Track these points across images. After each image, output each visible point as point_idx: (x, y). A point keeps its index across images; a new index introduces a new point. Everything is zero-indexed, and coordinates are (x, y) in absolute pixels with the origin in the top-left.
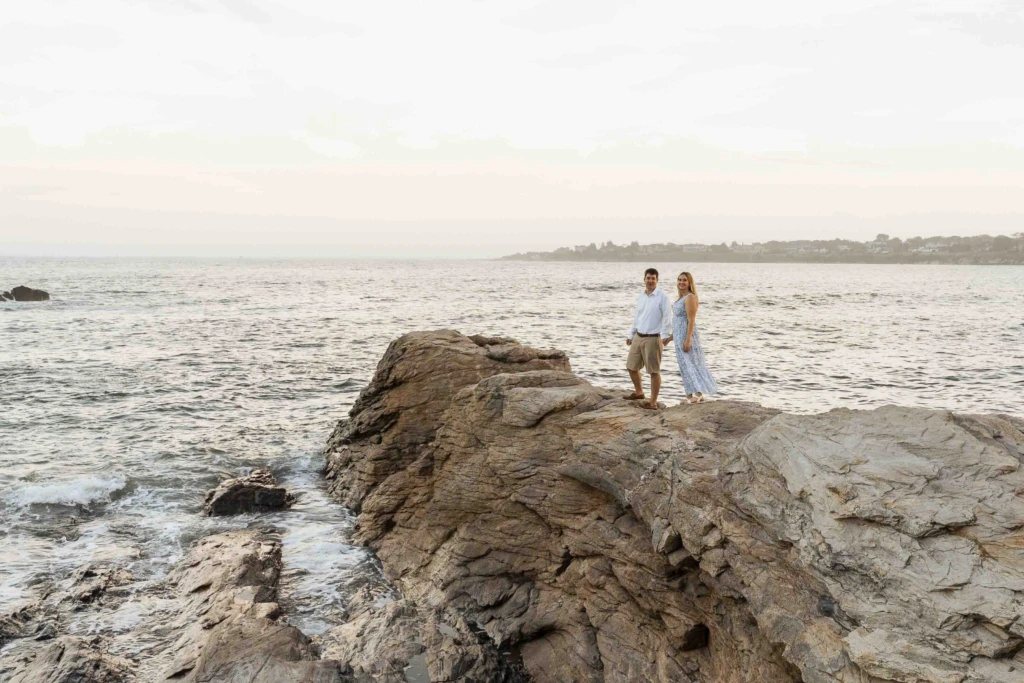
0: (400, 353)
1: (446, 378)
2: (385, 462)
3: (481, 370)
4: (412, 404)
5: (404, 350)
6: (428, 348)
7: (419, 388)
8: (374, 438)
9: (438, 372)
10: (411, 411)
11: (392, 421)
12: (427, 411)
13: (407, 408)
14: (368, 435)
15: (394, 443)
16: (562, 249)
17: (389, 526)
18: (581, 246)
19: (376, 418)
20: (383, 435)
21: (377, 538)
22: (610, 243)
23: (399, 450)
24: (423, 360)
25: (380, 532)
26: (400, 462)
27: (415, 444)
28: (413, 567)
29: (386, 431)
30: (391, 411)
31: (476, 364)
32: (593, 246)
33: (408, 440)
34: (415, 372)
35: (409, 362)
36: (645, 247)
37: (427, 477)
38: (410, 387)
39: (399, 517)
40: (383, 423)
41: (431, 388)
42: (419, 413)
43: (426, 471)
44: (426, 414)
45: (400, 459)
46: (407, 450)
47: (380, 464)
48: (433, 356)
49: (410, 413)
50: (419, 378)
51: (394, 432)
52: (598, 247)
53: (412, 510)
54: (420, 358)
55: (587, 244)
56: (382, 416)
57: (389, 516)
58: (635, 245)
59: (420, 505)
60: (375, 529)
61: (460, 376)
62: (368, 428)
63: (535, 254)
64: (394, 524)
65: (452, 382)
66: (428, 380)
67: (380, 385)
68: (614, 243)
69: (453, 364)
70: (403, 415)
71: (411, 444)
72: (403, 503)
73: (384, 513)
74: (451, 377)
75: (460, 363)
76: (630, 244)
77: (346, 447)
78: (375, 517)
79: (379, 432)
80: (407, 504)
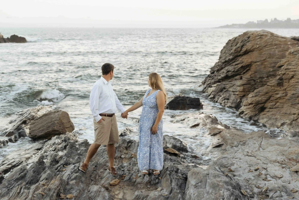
0: (246, 39)
1: (274, 48)
2: (248, 86)
3: (291, 44)
4: (258, 60)
5: (249, 37)
6: (262, 35)
7: (260, 54)
8: (238, 77)
9: (269, 46)
10: (258, 63)
11: (248, 69)
12: (266, 63)
13: (256, 62)
14: (233, 76)
15: (251, 77)
16: (250, 22)
17: (262, 109)
18: (260, 21)
19: (238, 68)
20: (242, 75)
21: (256, 115)
22: (275, 19)
23: (254, 81)
24: (260, 41)
25: (257, 113)
26: (256, 86)
27: (263, 78)
28: (288, 122)
29: (244, 73)
30: (247, 64)
31: (288, 42)
32: (266, 20)
33: (258, 76)
34: (258, 46)
35: (254, 42)
36: (294, 20)
37: (281, 87)
38: (255, 54)
39: (269, 105)
40: (242, 70)
41: (267, 53)
42: (262, 64)
43: (280, 84)
44: (265, 65)
45: (255, 84)
46: (258, 81)
47: (246, 86)
48: (265, 39)
49: (257, 65)
50: (260, 49)
51: (250, 73)
52: (269, 21)
53: (277, 101)
54: (259, 40)
55: (264, 20)
56: (242, 67)
57: (263, 105)
58: (289, 20)
59: (282, 98)
60: (255, 111)
61: (281, 47)
62: (233, 73)
64: (265, 108)
65: (277, 50)
66: (264, 49)
67: (236, 54)
68: (278, 19)
69: (276, 42)
70: (254, 65)
71: (260, 78)
72: (269, 99)
73: (259, 104)
74: (276, 48)
75: (280, 41)
76: (286, 19)
77: (219, 84)
78: (254, 106)
79: (240, 75)
80: (272, 99)
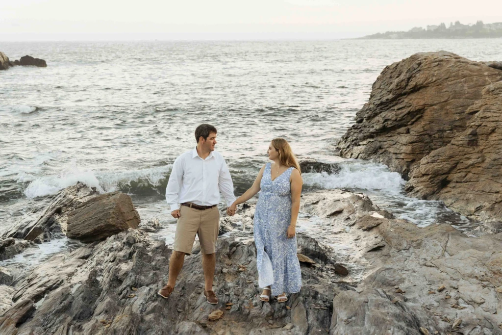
0: (416, 66)
1: (461, 82)
2: (420, 144)
3: (488, 76)
4: (435, 102)
5: (419, 64)
6: (442, 61)
7: (439, 91)
8: (402, 129)
9: (453, 79)
10: (435, 107)
11: (419, 116)
12: (448, 107)
13: (431, 105)
14: (394, 128)
15: (425, 130)
16: (415, 29)
17: (444, 184)
18: (433, 26)
19: (403, 114)
20: (409, 127)
21: (433, 193)
22: (458, 23)
23: (430, 136)
24: (438, 70)
25: (436, 189)
26: (432, 144)
27: (443, 131)
28: (487, 205)
29: (413, 123)
30: (417, 108)
31: (484, 72)
32: (443, 26)
33: (436, 129)
34: (434, 79)
35: (428, 72)
36: (489, 25)
37: (475, 147)
38: (431, 91)
39: (454, 176)
40: (409, 118)
41: (450, 90)
42: (442, 108)
43: (473, 142)
44: (447, 110)
45: (432, 141)
46: (437, 136)
47: (416, 145)
48: (447, 66)
49: (434, 109)
50: (438, 84)
51: (423, 123)
52: (447, 26)
53: (468, 170)
54: (436, 68)
56: (409, 113)
57: (444, 176)
58: (480, 24)
59: (477, 165)
60: (431, 187)
61: (472, 80)
62: (395, 123)
63: (392, 33)
64: (449, 182)
65: (466, 85)
66: (445, 84)
67: (398, 92)
68: (461, 22)
69: (465, 72)
70: (428, 110)
71: (439, 131)
72: (456, 166)
73: (439, 175)
74: (465, 82)
75: (471, 71)
76: (475, 23)
77: (372, 140)
78: (430, 178)
79: (406, 126)
80: (460, 166)
